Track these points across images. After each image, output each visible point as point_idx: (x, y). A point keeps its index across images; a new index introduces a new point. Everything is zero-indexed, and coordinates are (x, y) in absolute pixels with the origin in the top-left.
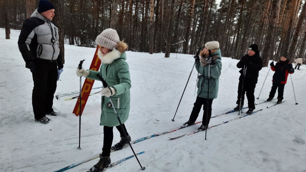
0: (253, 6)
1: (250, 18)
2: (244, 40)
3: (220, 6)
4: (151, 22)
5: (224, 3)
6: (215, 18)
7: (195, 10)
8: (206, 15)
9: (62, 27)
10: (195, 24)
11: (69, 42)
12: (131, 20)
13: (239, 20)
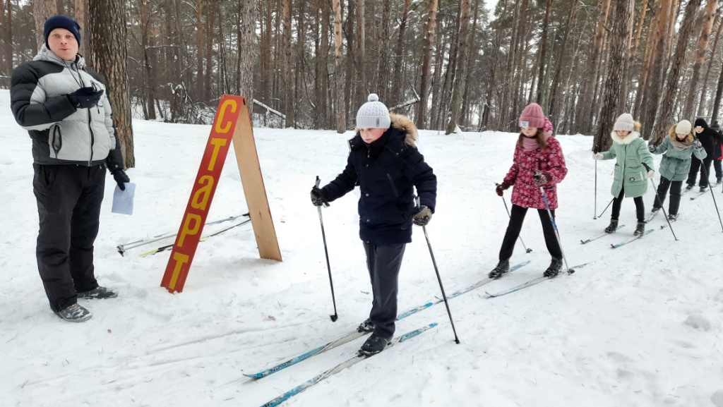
0: (570, 11)
1: (565, 39)
2: (555, 90)
3: (496, 14)
4: (338, 57)
5: (505, 6)
6: (486, 43)
7: (439, 25)
8: (464, 36)
9: (124, 80)
10: (439, 58)
11: (142, 114)
12: (289, 54)
13: (543, 46)
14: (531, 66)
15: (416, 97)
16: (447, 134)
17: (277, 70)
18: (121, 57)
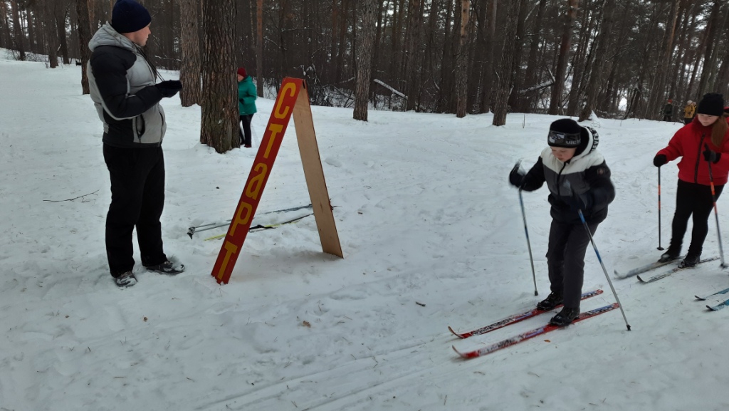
4: (463, 37)
9: (232, 62)
10: (585, 36)
14: (697, 45)
15: (552, 79)
17: (404, 51)
18: (230, 39)
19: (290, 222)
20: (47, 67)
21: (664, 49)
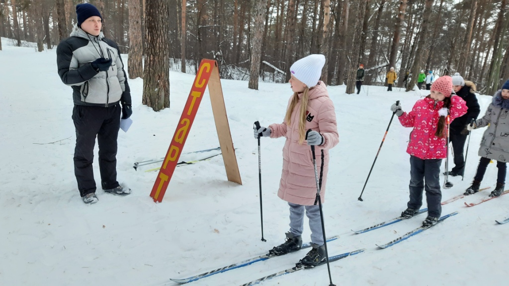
4: (325, 32)
6: (450, 20)
7: (411, 7)
8: (428, 14)
10: (410, 32)
12: (293, 31)
13: (499, 23)
14: (488, 39)
15: (387, 62)
16: (407, 91)
17: (284, 41)
18: (164, 32)
19: (205, 159)
20: (36, 51)
21: (466, 41)
